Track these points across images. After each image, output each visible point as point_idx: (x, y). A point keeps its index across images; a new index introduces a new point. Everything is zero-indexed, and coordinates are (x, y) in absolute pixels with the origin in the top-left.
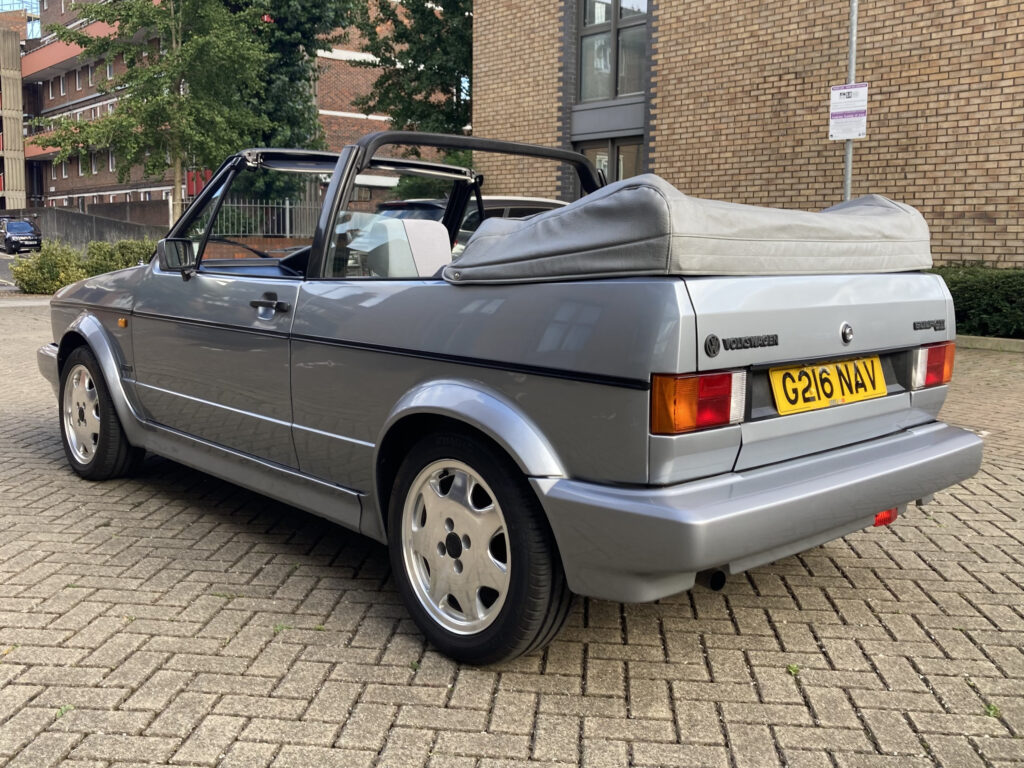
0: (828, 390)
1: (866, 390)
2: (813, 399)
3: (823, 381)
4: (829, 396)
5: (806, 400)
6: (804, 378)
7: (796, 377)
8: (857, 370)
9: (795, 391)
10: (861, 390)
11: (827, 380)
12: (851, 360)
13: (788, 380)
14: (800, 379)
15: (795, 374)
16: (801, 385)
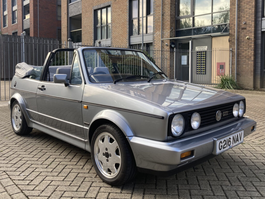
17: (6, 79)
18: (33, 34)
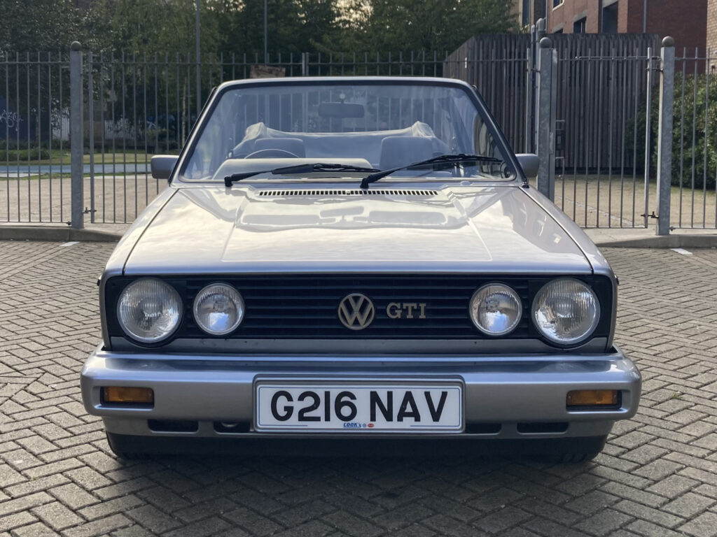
17: (589, 169)
18: (626, 21)
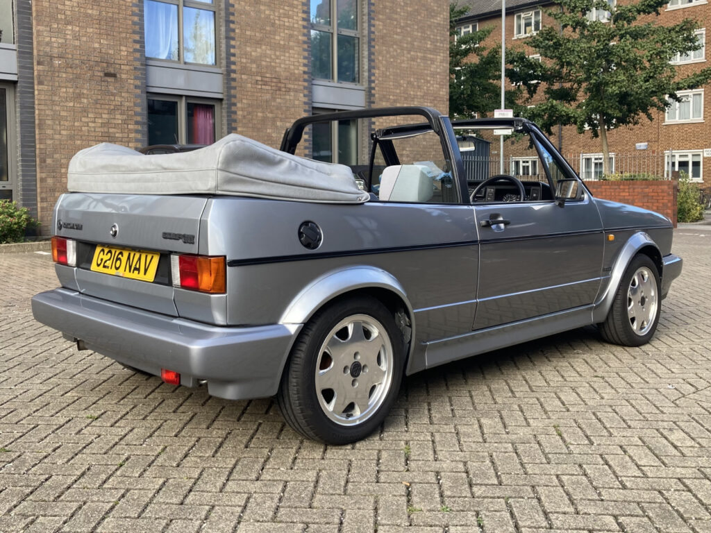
0: (117, 266)
1: (139, 273)
2: (108, 267)
3: (118, 259)
4: (117, 269)
5: (104, 267)
6: (109, 254)
7: (106, 252)
8: (140, 259)
9: (102, 260)
10: (136, 272)
11: (120, 259)
12: (139, 251)
13: (102, 253)
14: (107, 254)
15: (106, 250)
16: (106, 257)
